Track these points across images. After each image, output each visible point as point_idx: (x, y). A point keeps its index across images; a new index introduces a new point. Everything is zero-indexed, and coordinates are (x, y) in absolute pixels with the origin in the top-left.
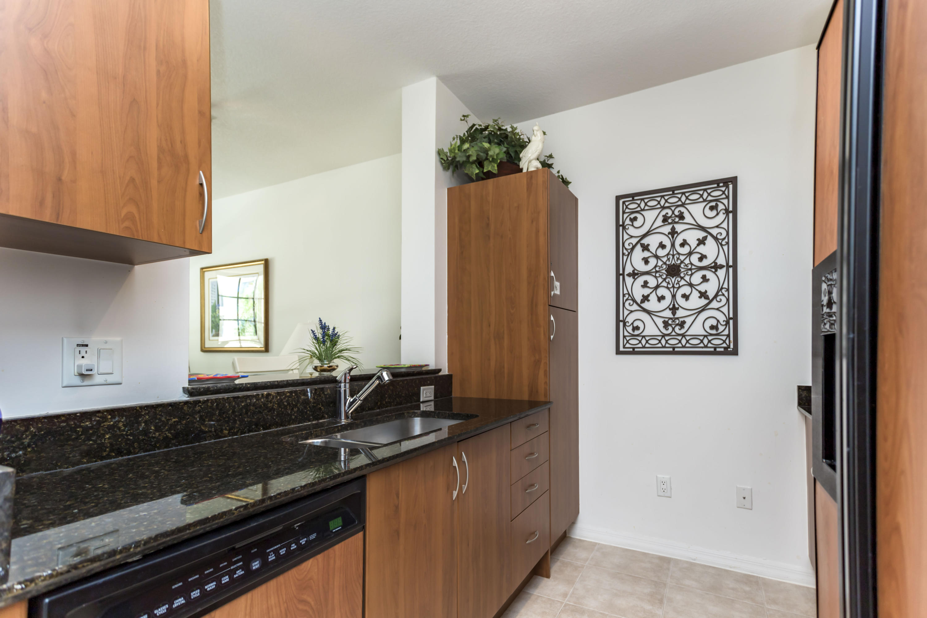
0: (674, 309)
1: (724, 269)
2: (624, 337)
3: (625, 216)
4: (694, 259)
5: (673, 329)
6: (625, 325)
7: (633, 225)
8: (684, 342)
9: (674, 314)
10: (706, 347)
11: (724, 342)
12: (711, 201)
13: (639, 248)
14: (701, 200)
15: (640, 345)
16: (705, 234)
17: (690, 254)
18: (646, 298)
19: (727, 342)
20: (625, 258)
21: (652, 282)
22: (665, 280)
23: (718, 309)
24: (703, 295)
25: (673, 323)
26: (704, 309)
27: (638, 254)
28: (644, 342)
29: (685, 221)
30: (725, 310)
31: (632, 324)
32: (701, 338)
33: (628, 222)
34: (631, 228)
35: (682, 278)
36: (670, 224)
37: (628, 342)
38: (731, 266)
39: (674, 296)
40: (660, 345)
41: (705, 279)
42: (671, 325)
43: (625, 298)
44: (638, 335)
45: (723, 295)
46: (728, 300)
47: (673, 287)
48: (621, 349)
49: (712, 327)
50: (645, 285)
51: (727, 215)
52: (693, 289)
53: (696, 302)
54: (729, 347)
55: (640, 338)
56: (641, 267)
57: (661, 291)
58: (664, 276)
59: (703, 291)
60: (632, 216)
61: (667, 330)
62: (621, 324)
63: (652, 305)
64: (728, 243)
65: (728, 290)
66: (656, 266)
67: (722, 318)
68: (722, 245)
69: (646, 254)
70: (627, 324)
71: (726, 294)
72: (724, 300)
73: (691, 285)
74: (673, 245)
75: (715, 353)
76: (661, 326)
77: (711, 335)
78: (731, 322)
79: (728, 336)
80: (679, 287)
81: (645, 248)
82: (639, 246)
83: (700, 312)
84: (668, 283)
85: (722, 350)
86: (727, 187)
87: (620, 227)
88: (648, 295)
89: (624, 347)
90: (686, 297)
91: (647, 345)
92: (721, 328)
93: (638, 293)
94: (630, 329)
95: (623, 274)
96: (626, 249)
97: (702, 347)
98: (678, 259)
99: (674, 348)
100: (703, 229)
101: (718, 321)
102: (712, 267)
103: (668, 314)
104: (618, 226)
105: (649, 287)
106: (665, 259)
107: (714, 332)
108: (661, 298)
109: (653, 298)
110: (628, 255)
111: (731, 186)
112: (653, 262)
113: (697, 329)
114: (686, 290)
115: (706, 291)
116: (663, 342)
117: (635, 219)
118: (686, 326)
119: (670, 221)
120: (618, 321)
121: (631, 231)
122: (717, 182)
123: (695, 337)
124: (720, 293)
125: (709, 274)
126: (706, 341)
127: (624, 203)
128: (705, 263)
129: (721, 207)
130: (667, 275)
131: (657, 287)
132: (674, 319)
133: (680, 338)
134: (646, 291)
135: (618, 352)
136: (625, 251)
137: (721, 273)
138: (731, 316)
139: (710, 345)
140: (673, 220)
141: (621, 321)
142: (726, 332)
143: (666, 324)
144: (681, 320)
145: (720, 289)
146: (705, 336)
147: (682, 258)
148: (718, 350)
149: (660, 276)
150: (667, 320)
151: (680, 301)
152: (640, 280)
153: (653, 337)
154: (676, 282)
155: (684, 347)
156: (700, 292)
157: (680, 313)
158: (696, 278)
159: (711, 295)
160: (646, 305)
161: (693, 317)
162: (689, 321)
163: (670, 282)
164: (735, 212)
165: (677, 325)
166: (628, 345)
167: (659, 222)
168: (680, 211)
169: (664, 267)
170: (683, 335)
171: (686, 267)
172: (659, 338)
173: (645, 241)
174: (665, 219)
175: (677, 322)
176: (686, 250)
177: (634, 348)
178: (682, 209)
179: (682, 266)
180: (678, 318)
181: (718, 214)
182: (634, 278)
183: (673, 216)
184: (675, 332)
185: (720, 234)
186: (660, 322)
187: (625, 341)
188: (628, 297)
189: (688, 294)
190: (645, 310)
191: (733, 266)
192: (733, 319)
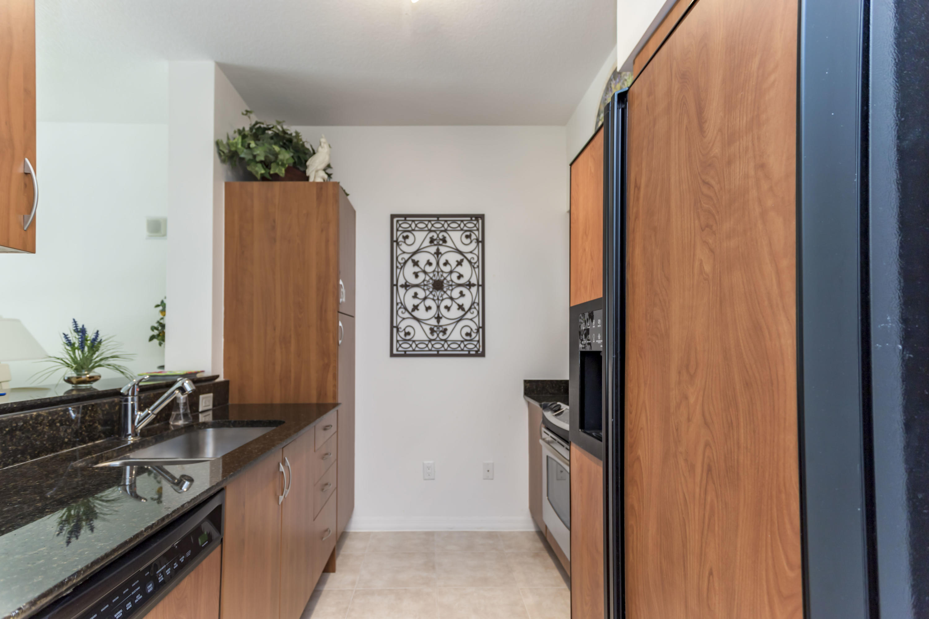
0: (438, 318)
1: (476, 288)
2: (398, 341)
3: (399, 233)
4: (454, 276)
5: (438, 335)
6: (398, 331)
7: (405, 242)
8: (446, 346)
9: (438, 322)
10: (462, 350)
11: (476, 346)
12: (466, 231)
13: (410, 263)
14: (459, 229)
15: (411, 349)
16: (462, 257)
17: (451, 272)
18: (416, 308)
19: (478, 346)
20: (398, 271)
21: (421, 294)
22: (431, 292)
23: (471, 320)
24: (461, 307)
25: (438, 330)
26: (461, 319)
27: (410, 269)
28: (414, 346)
29: (447, 244)
30: (476, 320)
31: (404, 330)
32: (459, 343)
33: (401, 239)
34: (403, 245)
35: (445, 292)
36: (435, 245)
37: (400, 345)
38: (480, 285)
39: (438, 307)
40: (427, 349)
41: (462, 294)
42: (436, 332)
43: (398, 307)
44: (409, 340)
45: (475, 308)
46: (478, 312)
47: (438, 299)
48: (395, 352)
49: (468, 334)
50: (415, 296)
51: (478, 245)
52: (454, 303)
53: (455, 313)
54: (479, 350)
55: (410, 343)
56: (412, 280)
57: (429, 303)
58: (431, 290)
59: (461, 304)
60: (405, 234)
61: (433, 335)
62: (395, 330)
63: (421, 313)
64: (478, 266)
65: (478, 304)
66: (424, 280)
67: (474, 327)
68: (474, 268)
69: (417, 269)
70: (400, 330)
71: (477, 307)
72: (476, 313)
73: (451, 298)
74: (438, 263)
75: (469, 355)
76: (428, 332)
77: (466, 340)
78: (481, 330)
79: (478, 341)
80: (443, 300)
81: (416, 263)
82: (410, 261)
83: (458, 322)
84: (434, 296)
85: (474, 353)
86: (478, 221)
87: (394, 242)
88: (418, 305)
89: (397, 350)
90: (448, 308)
91: (417, 349)
92: (473, 335)
93: (410, 303)
94: (402, 334)
95: (397, 285)
96: (400, 263)
97: (459, 351)
98: (442, 276)
99: (438, 351)
100: (461, 253)
101: (471, 329)
102: (467, 285)
103: (434, 322)
104: (392, 241)
105: (418, 298)
106: (431, 275)
107: (468, 338)
108: (428, 308)
109: (422, 307)
110: (401, 268)
111: (480, 221)
112: (422, 276)
113: (456, 334)
114: (448, 302)
115: (463, 305)
116: (430, 346)
117: (406, 237)
118: (448, 332)
119: (435, 242)
120: (392, 327)
121: (404, 247)
122: (471, 216)
123: (454, 342)
124: (473, 307)
125: (465, 291)
126: (462, 346)
127: (398, 221)
128: (462, 281)
129: (473, 237)
130: (433, 289)
131: (425, 298)
132: (438, 327)
133: (443, 342)
134: (416, 302)
135: (392, 355)
136: (398, 265)
137: (474, 290)
138: (481, 325)
139: (465, 349)
140: (438, 243)
141: (395, 327)
142: (477, 339)
143: (432, 331)
144: (444, 327)
145: (473, 303)
146: (462, 341)
147: (445, 275)
148: (472, 353)
149: (428, 289)
150: (432, 327)
151: (443, 311)
152: (412, 291)
153: (422, 342)
154: (440, 295)
155: (446, 350)
156: (458, 305)
157: (443, 322)
158: (456, 293)
159: (466, 307)
160: (415, 314)
161: (453, 325)
162: (450, 328)
163: (436, 295)
164: (483, 242)
165: (441, 331)
166: (400, 349)
167: (427, 243)
168: (443, 236)
169: (431, 281)
170: (446, 341)
171: (447, 283)
172: (427, 343)
173: (416, 258)
174: (432, 241)
175: (441, 329)
176: (447, 269)
177: (405, 352)
178: (445, 234)
179: (445, 282)
180: (441, 326)
181: (471, 242)
182: (406, 289)
183: (438, 239)
184: (440, 338)
185: (472, 259)
186: (427, 328)
187: (398, 345)
188: (401, 306)
189: (449, 305)
190: (415, 318)
191: (482, 285)
192: (482, 328)
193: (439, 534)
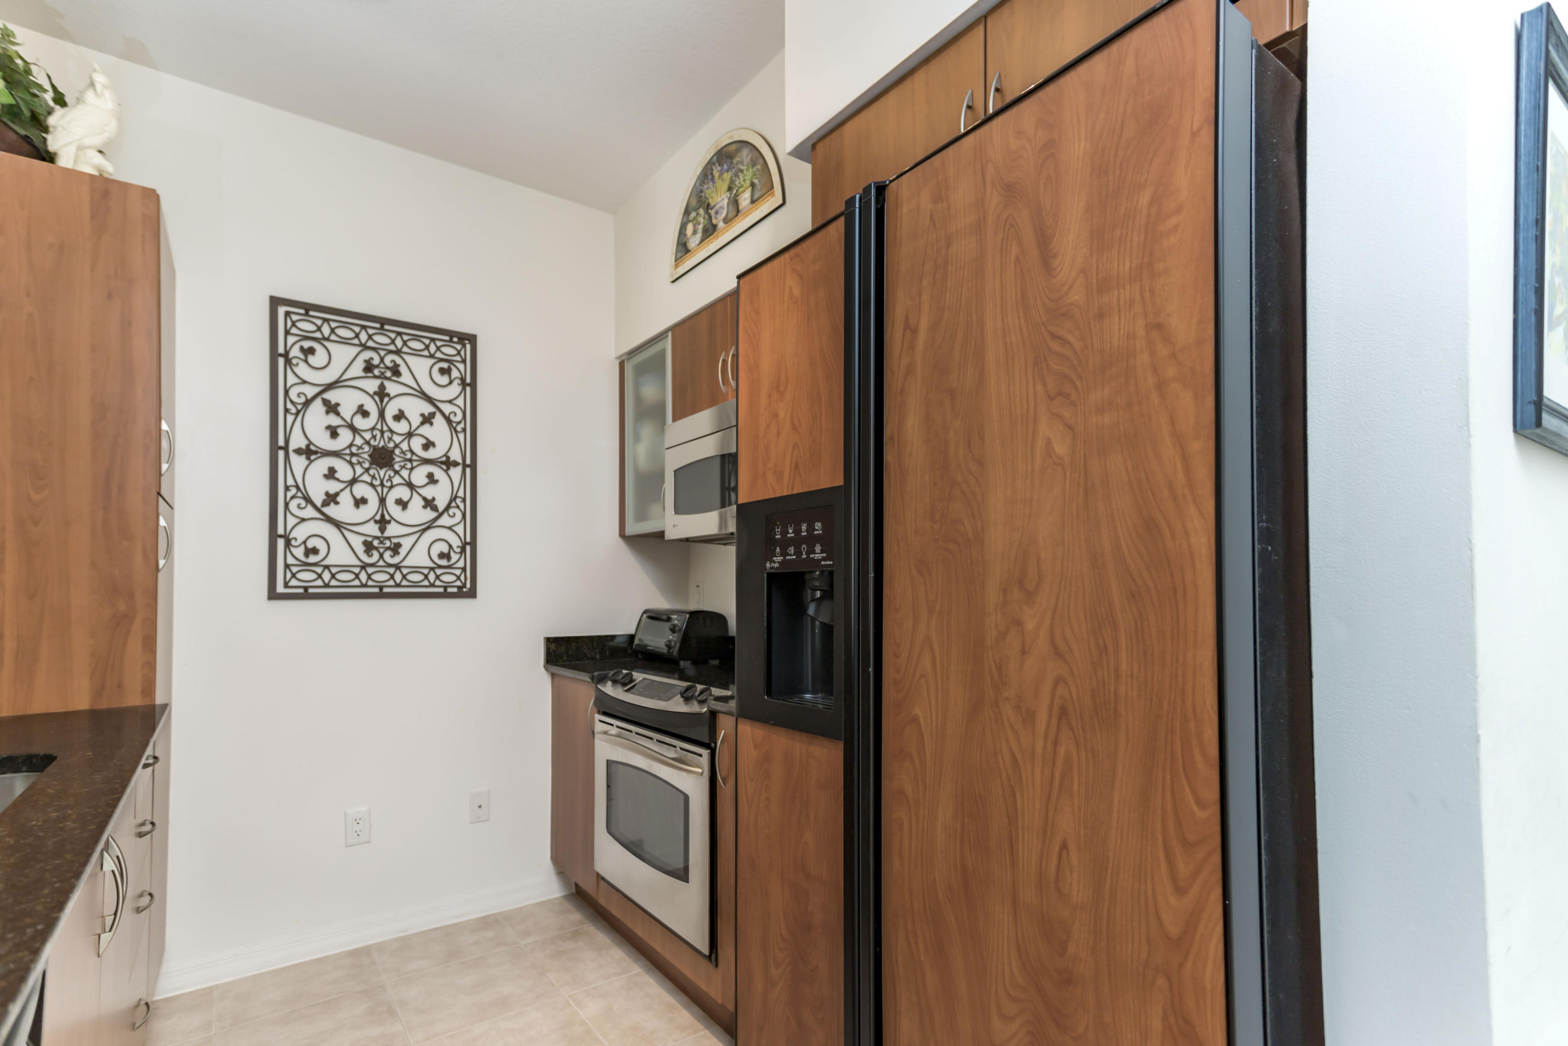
0: (383, 523)
1: (459, 469)
2: (287, 566)
3: (291, 340)
4: (417, 444)
5: (381, 556)
6: (288, 543)
7: (306, 361)
8: (398, 577)
9: (383, 530)
10: (432, 585)
11: (458, 578)
12: (441, 360)
13: (318, 405)
14: (426, 353)
15: (319, 583)
16: (432, 409)
17: (410, 435)
18: (331, 499)
19: (462, 578)
20: (290, 418)
21: (344, 472)
22: (367, 470)
23: (450, 528)
24: (429, 503)
25: (381, 545)
26: (429, 526)
27: (317, 418)
28: (326, 576)
29: (401, 379)
30: (459, 529)
31: (305, 542)
32: (426, 571)
33: (295, 352)
34: (302, 365)
35: (397, 472)
36: (375, 377)
37: (293, 575)
38: (468, 466)
39: (382, 501)
40: (357, 583)
41: (432, 479)
42: (377, 549)
43: (289, 494)
44: (315, 564)
45: (458, 507)
46: (464, 515)
47: (382, 485)
48: (280, 589)
49: (442, 556)
50: (331, 474)
51: (464, 389)
52: (415, 493)
53: (417, 514)
54: (464, 585)
55: (319, 570)
56: (323, 441)
57: (361, 490)
58: (367, 465)
59: (429, 497)
60: (307, 344)
61: (370, 556)
62: (281, 543)
63: (344, 511)
64: (464, 430)
65: (464, 500)
66: (351, 445)
67: (456, 543)
68: (456, 432)
69: (334, 420)
70: (293, 542)
71: (462, 506)
72: (459, 516)
73: (410, 485)
74: (382, 415)
75: (445, 595)
76: (360, 549)
77: (440, 567)
78: (468, 548)
79: (464, 569)
80: (392, 487)
81: (332, 408)
82: (318, 403)
83: (424, 531)
84: (373, 477)
85: (455, 590)
86: (464, 346)
87: (279, 357)
88: (337, 494)
89: (286, 585)
90: (403, 504)
91: (334, 583)
92: (454, 557)
93: (318, 488)
94: (299, 552)
95: (286, 448)
96: (292, 402)
97: (426, 587)
98: (390, 439)
99: (381, 588)
100: (430, 400)
101: (450, 546)
102: (442, 463)
103: (372, 529)
104: (274, 355)
105: (338, 479)
106: (368, 436)
107: (444, 562)
108: (360, 502)
109: (345, 499)
110: (297, 414)
111: (468, 347)
112: (345, 437)
113: (419, 557)
114: (403, 492)
115: (434, 499)
116: (363, 577)
117: (311, 351)
118: (403, 551)
119: (376, 372)
120: (273, 536)
121: (303, 370)
122: (451, 334)
123: (416, 569)
124: (453, 504)
125: (438, 473)
126: (432, 577)
127: (287, 314)
128: (432, 454)
129: (455, 373)
130: (371, 464)
131: (354, 481)
132: (381, 540)
133: (391, 570)
134: (333, 487)
135: (273, 595)
136: (289, 406)
137: (456, 472)
138: (468, 540)
139: (438, 583)
140: (382, 373)
141: (281, 536)
142: (461, 564)
143: (369, 547)
144: (395, 541)
145: (454, 498)
146: (432, 569)
147: (397, 439)
148: (450, 590)
149: (360, 463)
150: (370, 539)
151: (394, 510)
152: (322, 465)
153: (345, 568)
154: (387, 477)
155: (398, 585)
156: (425, 499)
157: (393, 530)
158: (419, 476)
159: (441, 504)
160: (331, 510)
161: (416, 536)
162: (406, 543)
163: (377, 476)
164: (473, 385)
165: (388, 548)
166: (293, 582)
167: (357, 369)
168: (393, 361)
169: (367, 448)
170: (398, 567)
171: (402, 455)
172: (357, 570)
173: (332, 396)
174: (369, 367)
175: (388, 544)
176: (401, 427)
177: (306, 588)
178: (398, 360)
179: (397, 451)
180: (389, 538)
181: (451, 382)
182: (307, 458)
183: (382, 365)
184: (384, 561)
185: (454, 414)
186: (357, 542)
187: (289, 575)
188: (296, 493)
189: (405, 499)
190: (329, 519)
191: (471, 466)
192: (470, 545)
193: (380, 947)
